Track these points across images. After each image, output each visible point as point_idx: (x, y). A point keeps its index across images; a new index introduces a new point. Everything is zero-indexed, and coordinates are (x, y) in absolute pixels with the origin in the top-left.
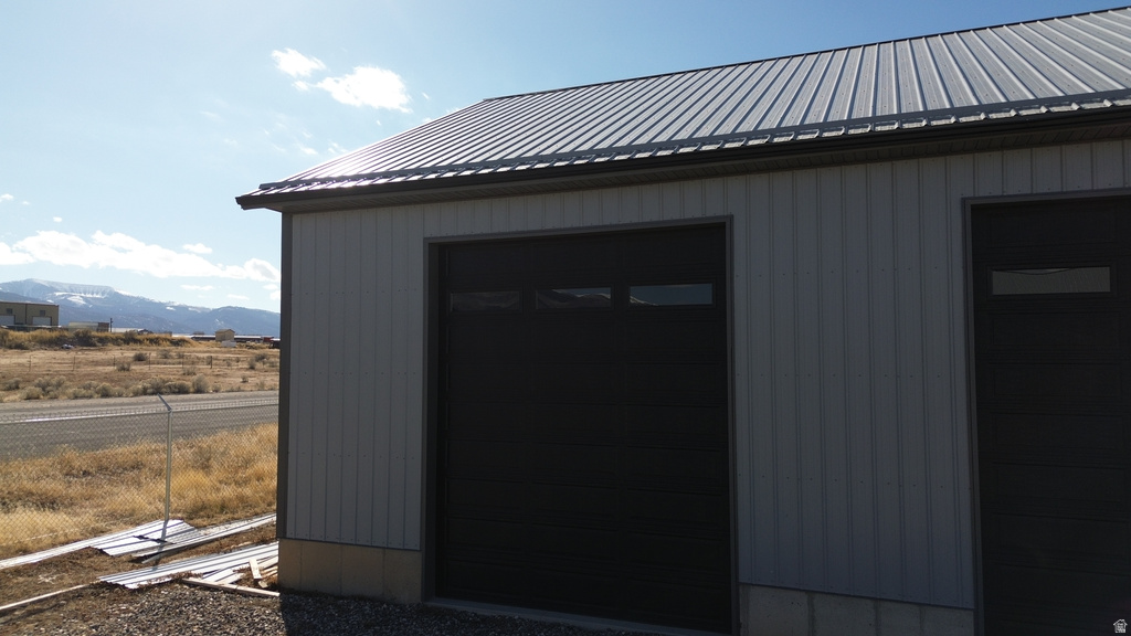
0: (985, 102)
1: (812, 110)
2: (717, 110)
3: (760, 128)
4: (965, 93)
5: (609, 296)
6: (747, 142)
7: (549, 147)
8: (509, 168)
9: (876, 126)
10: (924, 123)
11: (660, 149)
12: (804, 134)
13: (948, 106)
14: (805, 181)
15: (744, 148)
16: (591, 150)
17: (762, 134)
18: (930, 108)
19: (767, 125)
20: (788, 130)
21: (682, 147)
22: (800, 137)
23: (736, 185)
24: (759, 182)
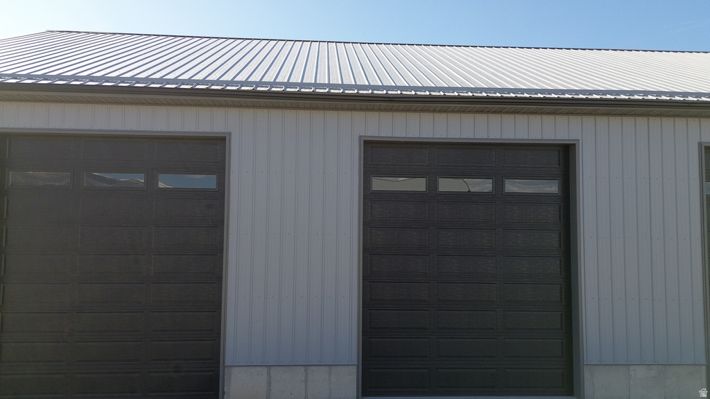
0: (372, 84)
1: (280, 74)
2: (222, 64)
3: (249, 80)
4: (362, 78)
5: (143, 181)
6: (241, 87)
7: (98, 71)
8: (65, 82)
9: (316, 88)
10: (341, 91)
11: (183, 84)
12: (276, 87)
13: (354, 83)
14: (276, 116)
15: (238, 91)
16: (132, 78)
17: (250, 84)
18: (344, 83)
19: (254, 78)
20: (266, 84)
21: (198, 85)
22: (273, 89)
23: (233, 113)
24: (248, 114)
